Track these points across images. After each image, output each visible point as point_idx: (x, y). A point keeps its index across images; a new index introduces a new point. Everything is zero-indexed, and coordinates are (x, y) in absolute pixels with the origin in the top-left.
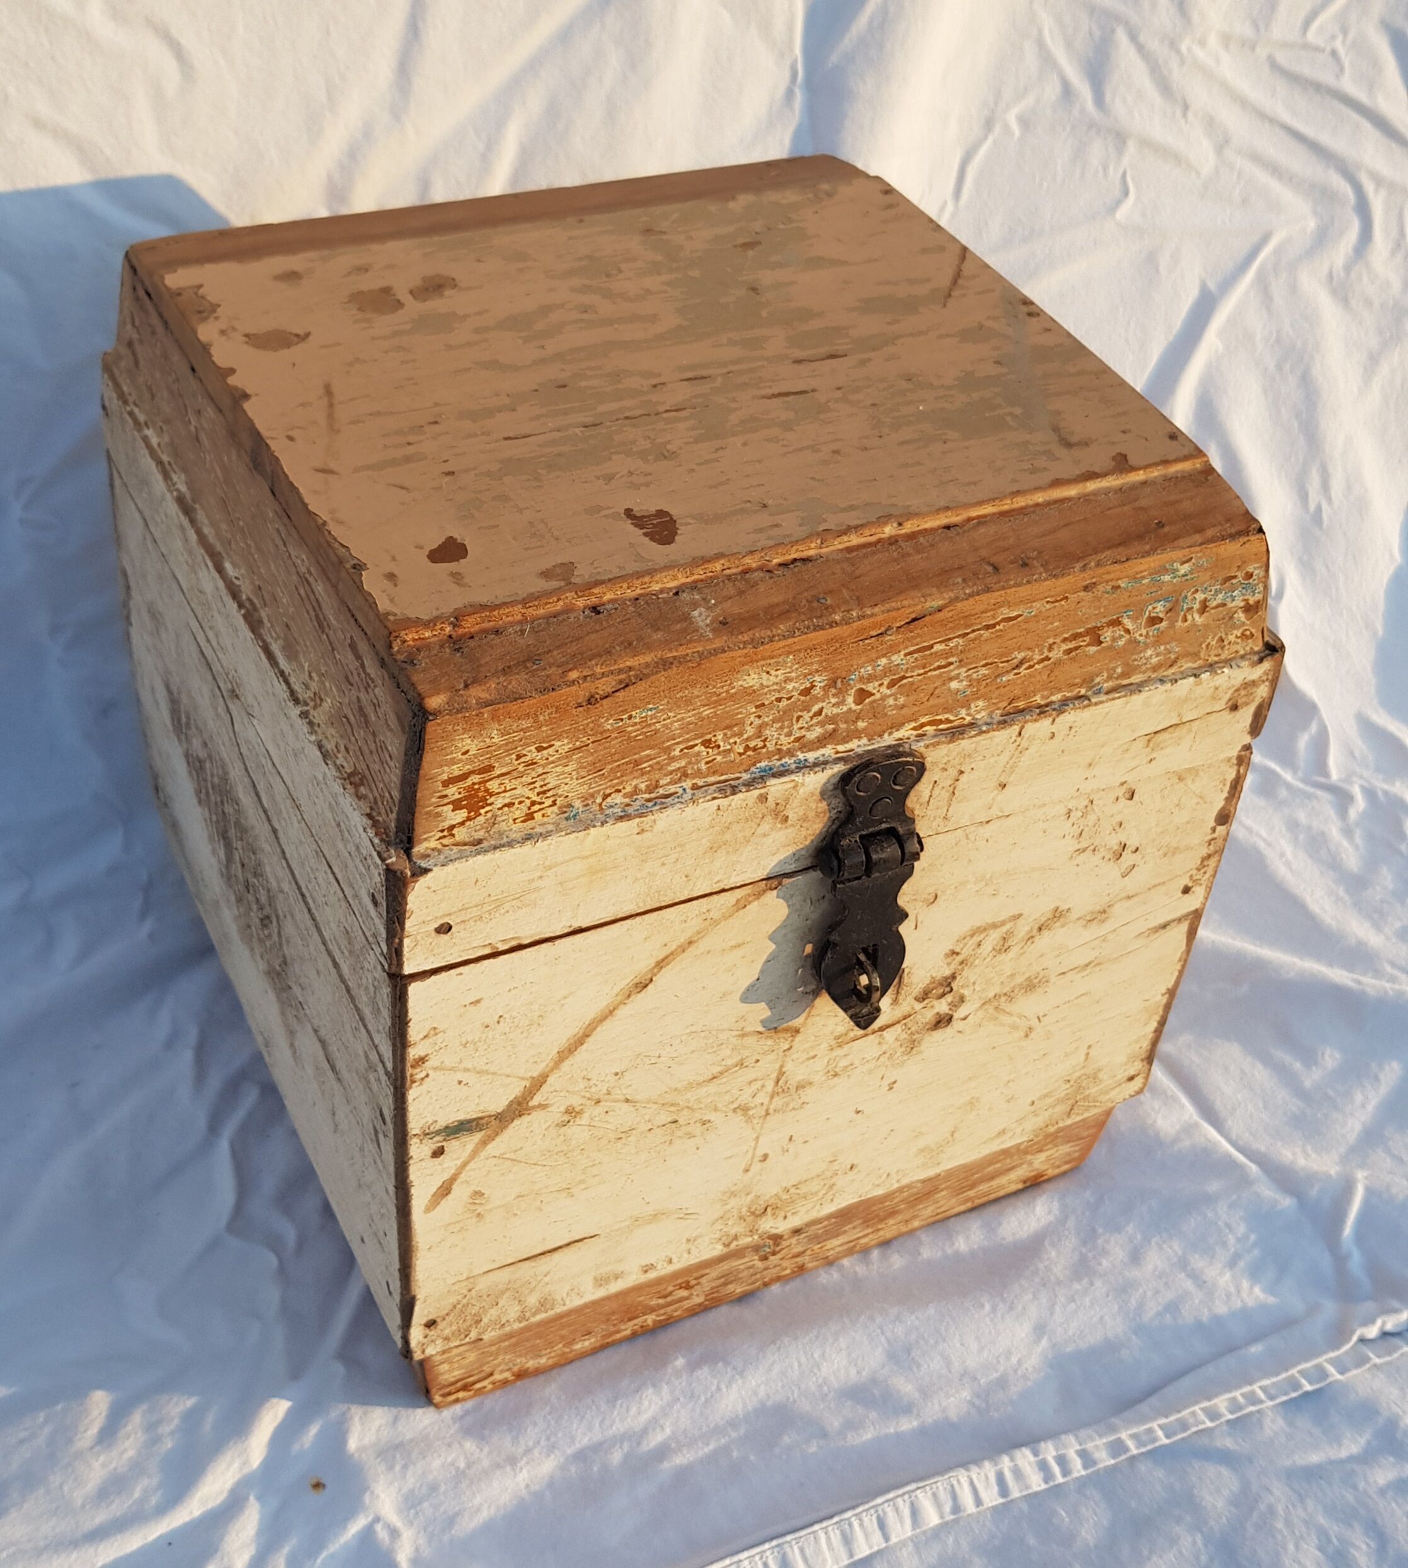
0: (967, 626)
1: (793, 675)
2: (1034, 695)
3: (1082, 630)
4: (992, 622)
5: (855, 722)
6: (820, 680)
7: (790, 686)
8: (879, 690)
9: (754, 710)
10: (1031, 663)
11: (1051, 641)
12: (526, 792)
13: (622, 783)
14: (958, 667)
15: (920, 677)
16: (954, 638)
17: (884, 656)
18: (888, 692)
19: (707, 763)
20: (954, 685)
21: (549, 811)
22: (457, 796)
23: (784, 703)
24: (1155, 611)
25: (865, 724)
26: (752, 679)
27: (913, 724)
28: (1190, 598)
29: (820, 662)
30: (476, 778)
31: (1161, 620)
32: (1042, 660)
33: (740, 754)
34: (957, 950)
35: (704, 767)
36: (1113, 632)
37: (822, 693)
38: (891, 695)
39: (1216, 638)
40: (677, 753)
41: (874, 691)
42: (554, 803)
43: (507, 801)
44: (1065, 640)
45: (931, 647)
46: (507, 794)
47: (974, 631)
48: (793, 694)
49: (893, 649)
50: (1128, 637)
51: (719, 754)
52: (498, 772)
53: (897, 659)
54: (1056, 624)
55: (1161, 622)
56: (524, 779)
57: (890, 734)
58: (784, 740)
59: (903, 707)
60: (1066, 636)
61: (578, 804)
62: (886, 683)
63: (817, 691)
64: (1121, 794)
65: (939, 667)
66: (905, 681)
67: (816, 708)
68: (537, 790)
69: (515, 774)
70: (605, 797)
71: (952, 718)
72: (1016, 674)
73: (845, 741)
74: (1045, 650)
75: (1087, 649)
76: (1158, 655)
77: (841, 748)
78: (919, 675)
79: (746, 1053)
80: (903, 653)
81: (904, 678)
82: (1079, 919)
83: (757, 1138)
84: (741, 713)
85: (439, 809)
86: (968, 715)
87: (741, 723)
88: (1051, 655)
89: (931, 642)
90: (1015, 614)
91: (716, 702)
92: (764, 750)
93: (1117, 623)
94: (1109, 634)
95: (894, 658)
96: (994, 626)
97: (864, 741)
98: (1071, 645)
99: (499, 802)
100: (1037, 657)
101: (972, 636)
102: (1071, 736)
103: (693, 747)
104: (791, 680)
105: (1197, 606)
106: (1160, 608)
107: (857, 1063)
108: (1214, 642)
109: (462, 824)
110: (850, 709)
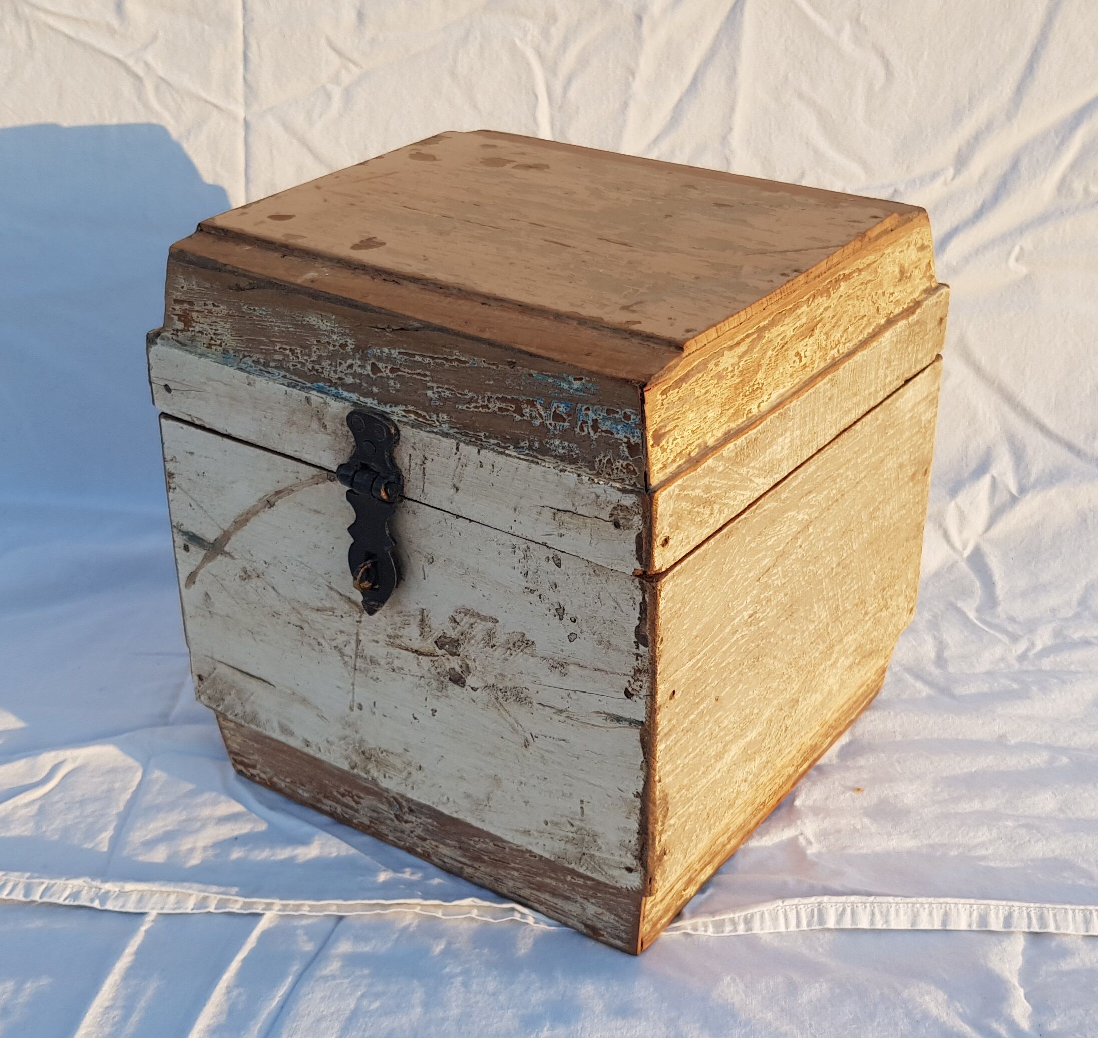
0: (435, 352)
1: (336, 330)
2: (480, 432)
3: (510, 397)
4: (449, 357)
5: (371, 385)
6: (351, 343)
7: (335, 337)
8: (385, 370)
9: (315, 343)
10: (478, 405)
11: (489, 394)
12: (208, 328)
13: (252, 352)
14: (432, 381)
15: (409, 375)
16: (428, 356)
17: (386, 346)
18: (390, 375)
19: (293, 365)
20: (429, 393)
21: (219, 348)
22: (179, 313)
23: (331, 348)
24: (560, 409)
25: (377, 391)
26: (313, 320)
27: (404, 408)
28: (584, 412)
29: (351, 330)
30: (186, 306)
31: (564, 420)
32: (483, 406)
33: (310, 371)
34: (458, 620)
35: (292, 367)
36: (531, 411)
37: (352, 353)
38: (392, 378)
39: (607, 459)
40: (277, 348)
41: (383, 370)
42: (220, 345)
43: (201, 330)
44: (497, 398)
45: (413, 355)
46: (201, 326)
47: (438, 358)
48: (336, 344)
49: (391, 344)
50: (541, 420)
51: (300, 362)
52: (196, 308)
53: (394, 353)
54: (491, 382)
55: (564, 422)
56: (207, 320)
57: (391, 406)
58: (332, 374)
59: (398, 391)
60: (500, 396)
61: (231, 351)
62: (389, 367)
63: (349, 349)
64: (550, 557)
65: (419, 374)
66: (400, 373)
67: (350, 361)
68: (214, 331)
69: (203, 314)
70: (245, 356)
71: (427, 417)
72: (467, 407)
73: (365, 395)
74: (486, 399)
75: (514, 415)
76: (563, 448)
77: (362, 399)
78: (408, 373)
79: (335, 606)
80: (397, 350)
81: (398, 370)
82: (544, 658)
83: (353, 685)
84: (309, 341)
85: (172, 316)
86: (437, 420)
87: (309, 347)
88: (490, 405)
89: (414, 352)
90: (463, 359)
91: (296, 325)
92: (323, 375)
93: (532, 403)
94: (528, 410)
95: (393, 351)
96: (451, 360)
97: (375, 402)
98: (503, 405)
99: (197, 329)
100: (480, 402)
101: (439, 361)
102: (495, 473)
103: (285, 349)
104: (335, 333)
105: (590, 423)
106: (562, 408)
107: (406, 670)
108: (605, 461)
109: (182, 331)
110: (368, 375)
